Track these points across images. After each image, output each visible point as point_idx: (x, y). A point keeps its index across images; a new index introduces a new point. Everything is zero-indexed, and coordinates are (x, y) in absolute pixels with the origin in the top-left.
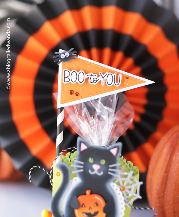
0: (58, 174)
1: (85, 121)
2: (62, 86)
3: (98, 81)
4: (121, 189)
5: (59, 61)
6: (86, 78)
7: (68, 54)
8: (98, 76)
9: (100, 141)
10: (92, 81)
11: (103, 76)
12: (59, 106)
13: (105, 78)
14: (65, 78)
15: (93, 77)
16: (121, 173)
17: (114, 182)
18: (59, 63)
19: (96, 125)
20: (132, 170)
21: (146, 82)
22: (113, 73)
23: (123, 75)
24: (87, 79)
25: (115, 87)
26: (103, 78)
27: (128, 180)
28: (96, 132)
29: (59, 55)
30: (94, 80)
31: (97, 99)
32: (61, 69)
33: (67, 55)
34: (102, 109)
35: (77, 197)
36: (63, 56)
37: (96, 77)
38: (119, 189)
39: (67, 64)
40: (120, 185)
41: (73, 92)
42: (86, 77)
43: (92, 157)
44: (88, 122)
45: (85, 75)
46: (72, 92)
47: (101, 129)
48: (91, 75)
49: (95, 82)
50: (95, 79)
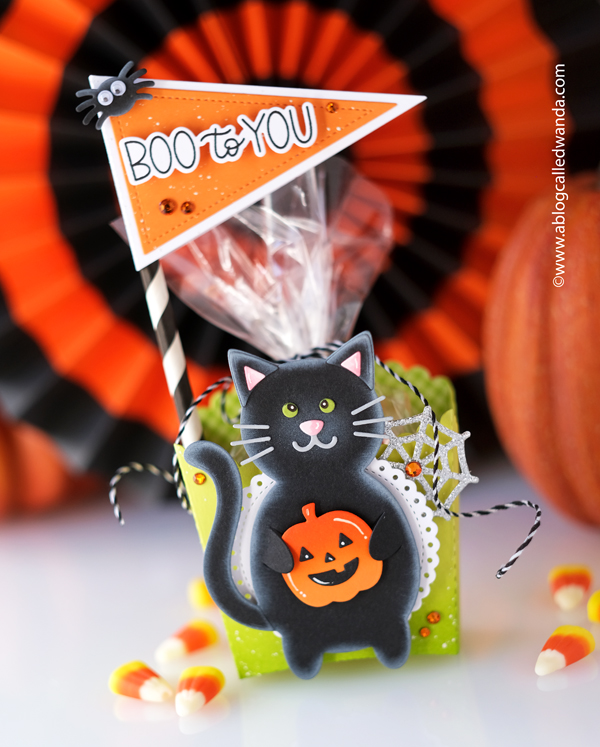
0: (200, 480)
1: (240, 283)
2: (131, 197)
3: (242, 148)
4: (407, 472)
5: (97, 116)
6: (201, 148)
7: (119, 86)
8: (239, 130)
9: (304, 332)
10: (222, 151)
11: (254, 125)
12: (141, 261)
13: (263, 129)
14: (132, 166)
15: (221, 140)
16: (396, 424)
17: (379, 457)
18: (100, 125)
19: (278, 288)
20: (427, 404)
21: (395, 105)
22: (284, 107)
23: (317, 103)
24: (205, 150)
25: (303, 151)
26: (255, 132)
27: (422, 438)
28: (281, 309)
29: (90, 97)
30: (229, 148)
31: (259, 203)
32: (114, 141)
33: (117, 91)
34: (281, 231)
35: (280, 534)
36: (105, 99)
37: (232, 135)
38: (401, 475)
39: (127, 118)
40: (402, 462)
41: (171, 205)
42: (199, 144)
43: (291, 401)
44: (249, 281)
45: (197, 140)
46: (168, 207)
47: (294, 293)
48: (215, 134)
49: (232, 152)
50: (232, 144)
